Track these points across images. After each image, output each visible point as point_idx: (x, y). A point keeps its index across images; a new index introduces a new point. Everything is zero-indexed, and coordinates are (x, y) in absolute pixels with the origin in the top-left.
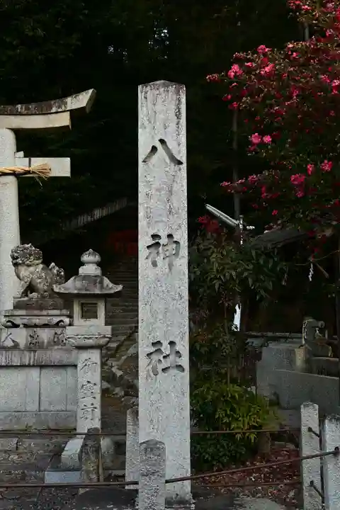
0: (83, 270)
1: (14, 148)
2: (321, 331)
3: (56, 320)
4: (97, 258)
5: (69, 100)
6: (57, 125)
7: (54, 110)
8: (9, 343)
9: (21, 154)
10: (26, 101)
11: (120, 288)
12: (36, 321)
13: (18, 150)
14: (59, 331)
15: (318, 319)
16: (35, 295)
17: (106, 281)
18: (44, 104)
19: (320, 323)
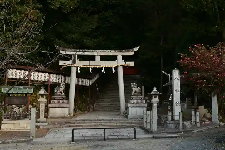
0: (154, 90)
1: (122, 59)
2: (190, 101)
3: (141, 98)
4: (156, 88)
5: (134, 49)
6: (132, 54)
7: (131, 51)
8: (133, 102)
9: (124, 61)
10: (125, 49)
11: (161, 93)
12: (137, 98)
13: (123, 60)
14: (142, 100)
15: (189, 98)
16: (136, 93)
17: (158, 92)
18: (129, 50)
19: (190, 99)
